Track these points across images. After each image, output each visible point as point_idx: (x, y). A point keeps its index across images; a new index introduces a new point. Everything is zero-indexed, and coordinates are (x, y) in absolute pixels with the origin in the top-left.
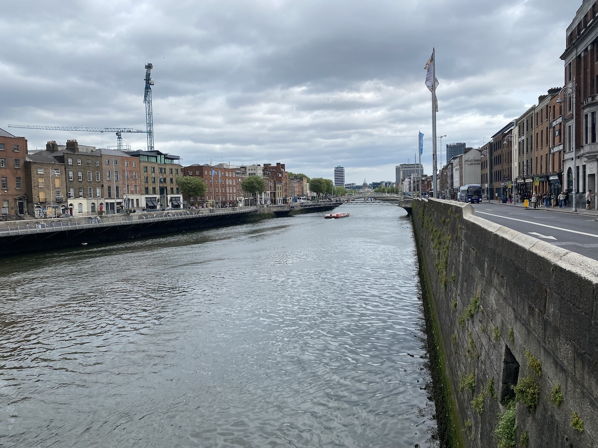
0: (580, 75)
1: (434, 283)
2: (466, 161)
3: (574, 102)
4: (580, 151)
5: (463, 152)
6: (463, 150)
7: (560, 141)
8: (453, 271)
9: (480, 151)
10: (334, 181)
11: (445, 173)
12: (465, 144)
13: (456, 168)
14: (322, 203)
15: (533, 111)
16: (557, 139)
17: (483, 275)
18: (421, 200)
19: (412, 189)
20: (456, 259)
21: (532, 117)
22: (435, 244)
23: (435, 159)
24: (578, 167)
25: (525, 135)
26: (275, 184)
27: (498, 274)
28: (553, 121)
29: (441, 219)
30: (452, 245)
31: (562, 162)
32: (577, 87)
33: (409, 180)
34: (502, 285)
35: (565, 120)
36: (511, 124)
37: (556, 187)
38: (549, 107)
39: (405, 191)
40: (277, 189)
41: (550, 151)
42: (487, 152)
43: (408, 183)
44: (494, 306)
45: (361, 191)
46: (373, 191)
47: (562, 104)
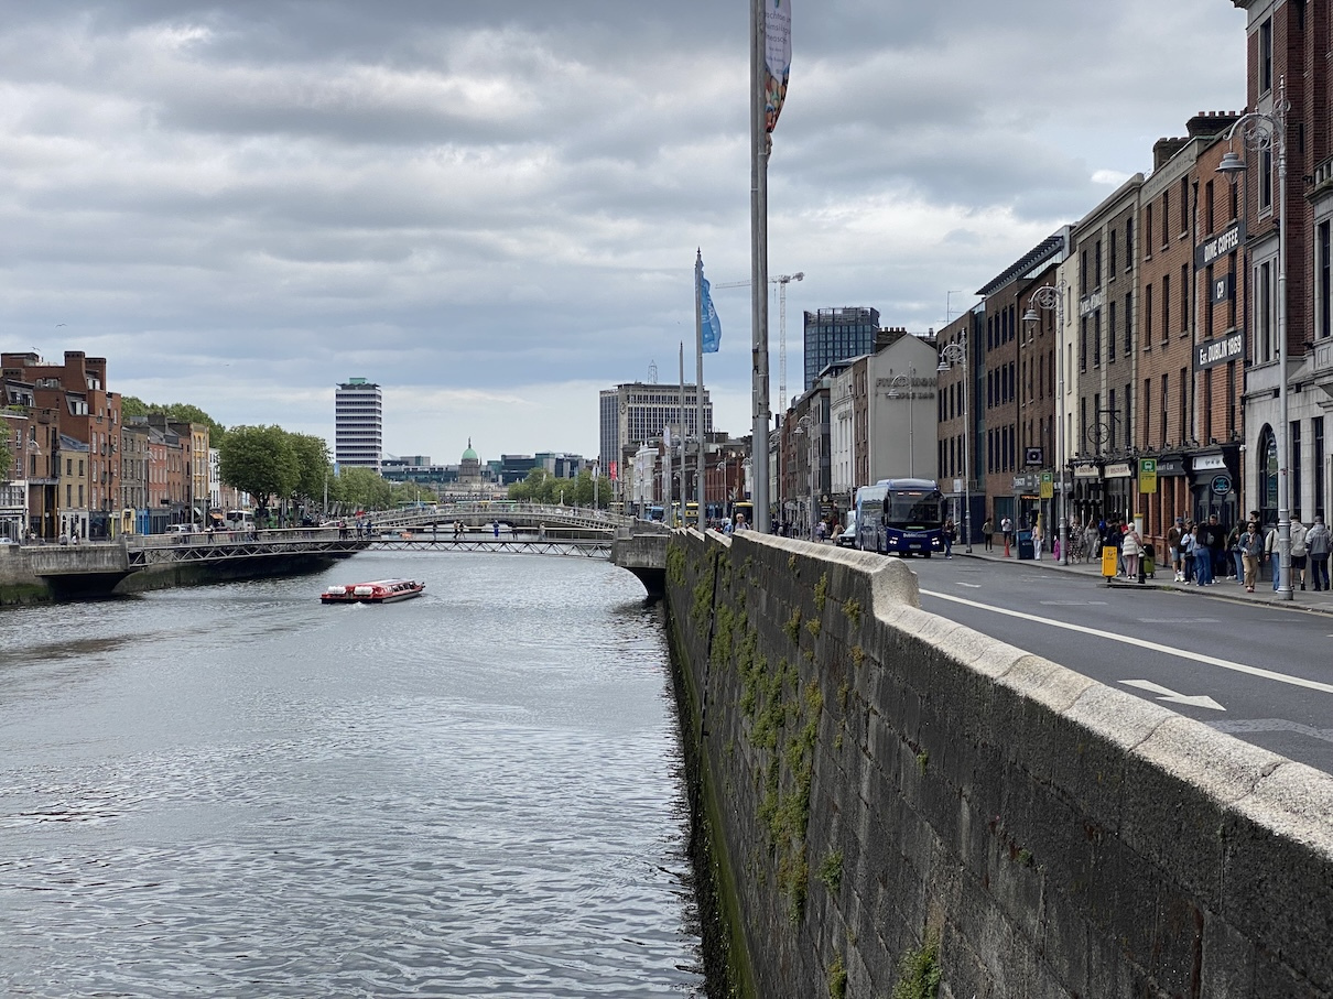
0: (1302, 71)
1: (752, 893)
2: (880, 383)
3: (1282, 172)
4: (1304, 361)
5: (868, 344)
6: (868, 337)
7: (1232, 322)
8: (834, 838)
9: (933, 344)
10: (331, 445)
11: (798, 430)
12: (875, 314)
13: (842, 408)
14: (279, 541)
15: (1133, 199)
16: (1221, 311)
17: (952, 857)
18: (701, 537)
19: (666, 490)
20: (845, 790)
21: (1130, 222)
22: (759, 725)
23: (761, 369)
24: (1296, 425)
25: (1104, 291)
26: (55, 448)
27: (1014, 852)
28: (1208, 242)
29: (783, 619)
30: (829, 729)
31: (1239, 404)
32: (1290, 118)
33: (656, 451)
34: (1028, 895)
35: (1252, 241)
36: (1050, 245)
37: (1217, 501)
38: (1191, 188)
39: (636, 500)
40: (64, 471)
41: (1195, 357)
42: (960, 351)
43: (649, 465)
44: (999, 983)
45: (451, 490)
46: (505, 492)
47: (1240, 177)
